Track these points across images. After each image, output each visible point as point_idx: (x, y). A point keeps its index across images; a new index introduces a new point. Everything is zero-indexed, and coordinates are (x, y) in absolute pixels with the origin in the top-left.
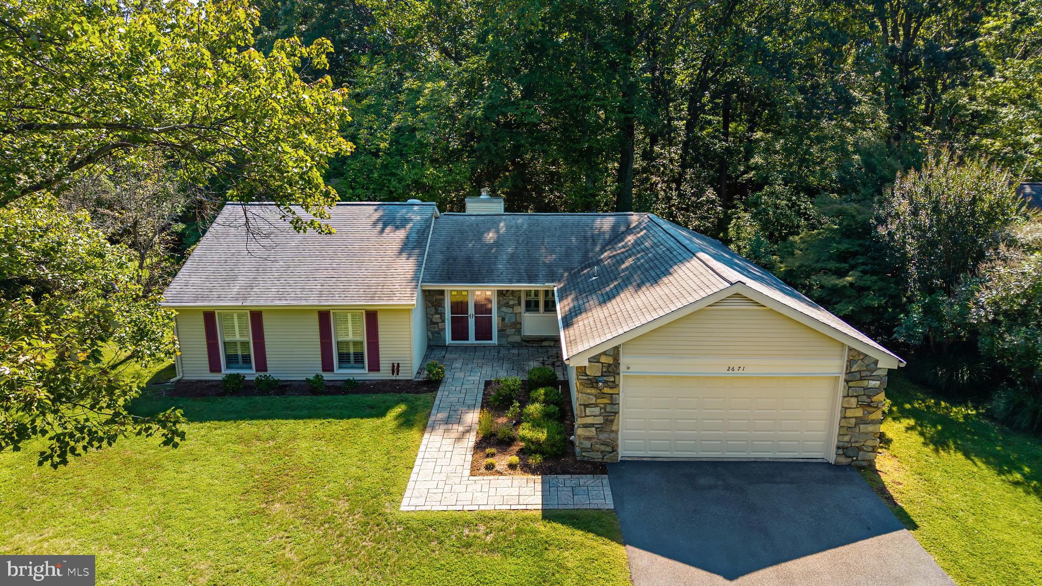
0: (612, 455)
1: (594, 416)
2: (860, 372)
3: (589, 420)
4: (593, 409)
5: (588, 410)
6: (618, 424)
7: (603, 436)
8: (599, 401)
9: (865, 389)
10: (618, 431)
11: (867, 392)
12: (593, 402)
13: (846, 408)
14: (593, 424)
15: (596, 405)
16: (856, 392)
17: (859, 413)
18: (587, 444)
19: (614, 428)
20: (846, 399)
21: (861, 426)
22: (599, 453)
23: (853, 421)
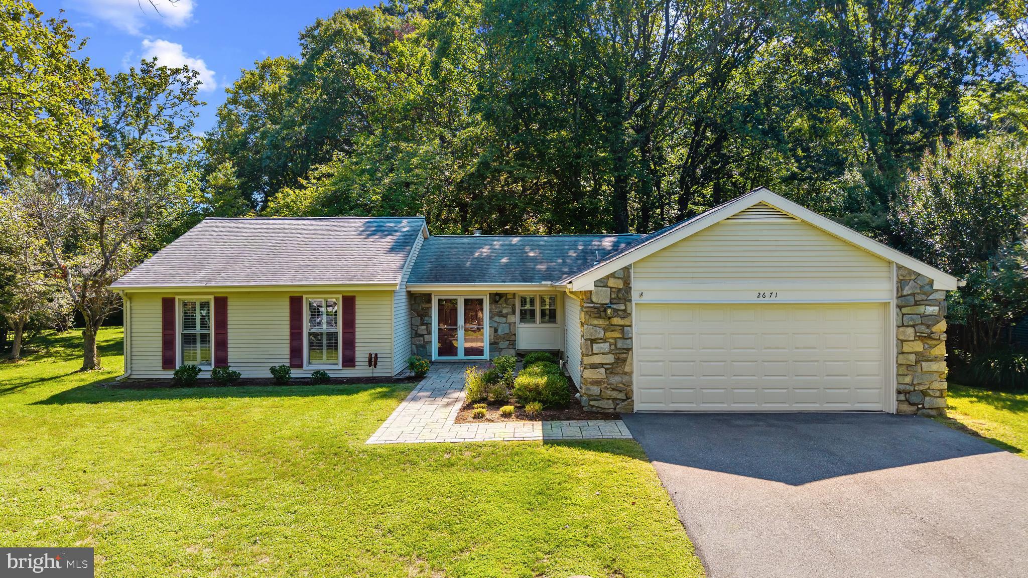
0: (626, 403)
1: (603, 354)
2: (913, 295)
3: (597, 359)
4: (602, 345)
5: (595, 346)
6: (632, 364)
7: (615, 380)
8: (608, 334)
9: (923, 316)
10: (632, 373)
11: (925, 320)
12: (601, 335)
13: (902, 341)
14: (603, 364)
15: (604, 340)
16: (912, 320)
17: (919, 347)
18: (595, 390)
19: (627, 369)
20: (901, 329)
21: (924, 364)
22: (610, 401)
23: (913, 358)
